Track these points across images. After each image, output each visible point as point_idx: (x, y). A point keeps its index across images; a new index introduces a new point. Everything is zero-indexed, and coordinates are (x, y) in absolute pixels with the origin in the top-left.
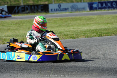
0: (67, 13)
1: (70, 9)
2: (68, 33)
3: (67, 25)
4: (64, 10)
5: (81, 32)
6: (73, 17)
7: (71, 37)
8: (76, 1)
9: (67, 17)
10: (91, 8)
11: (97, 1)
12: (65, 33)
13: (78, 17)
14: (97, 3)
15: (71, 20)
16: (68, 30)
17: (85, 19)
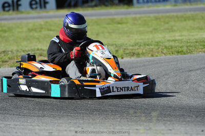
2: (172, 44)
3: (168, 29)
5: (196, 42)
6: (180, 14)
7: (178, 52)
9: (168, 14)
12: (167, 44)
13: (189, 14)
16: (171, 39)
17: (203, 18)
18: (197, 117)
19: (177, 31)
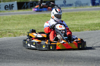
0: (72, 8)
1: (74, 5)
2: (74, 26)
3: (72, 19)
4: (69, 5)
5: (85, 25)
6: (77, 12)
7: (76, 30)
9: (72, 12)
10: (94, 4)
12: (71, 26)
13: (82, 12)
15: (76, 14)
16: (73, 24)
17: (89, 14)
18: (84, 62)
19: (76, 20)
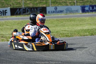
0: (63, 15)
1: (65, 11)
2: (64, 32)
3: (62, 25)
4: (60, 12)
5: (75, 31)
6: (68, 18)
7: (67, 36)
8: (70, 5)
9: (63, 18)
10: (83, 11)
11: (89, 5)
12: (61, 32)
13: (72, 18)
14: (89, 6)
15: (66, 21)
16: (63, 30)
17: (79, 20)
19: (66, 26)
